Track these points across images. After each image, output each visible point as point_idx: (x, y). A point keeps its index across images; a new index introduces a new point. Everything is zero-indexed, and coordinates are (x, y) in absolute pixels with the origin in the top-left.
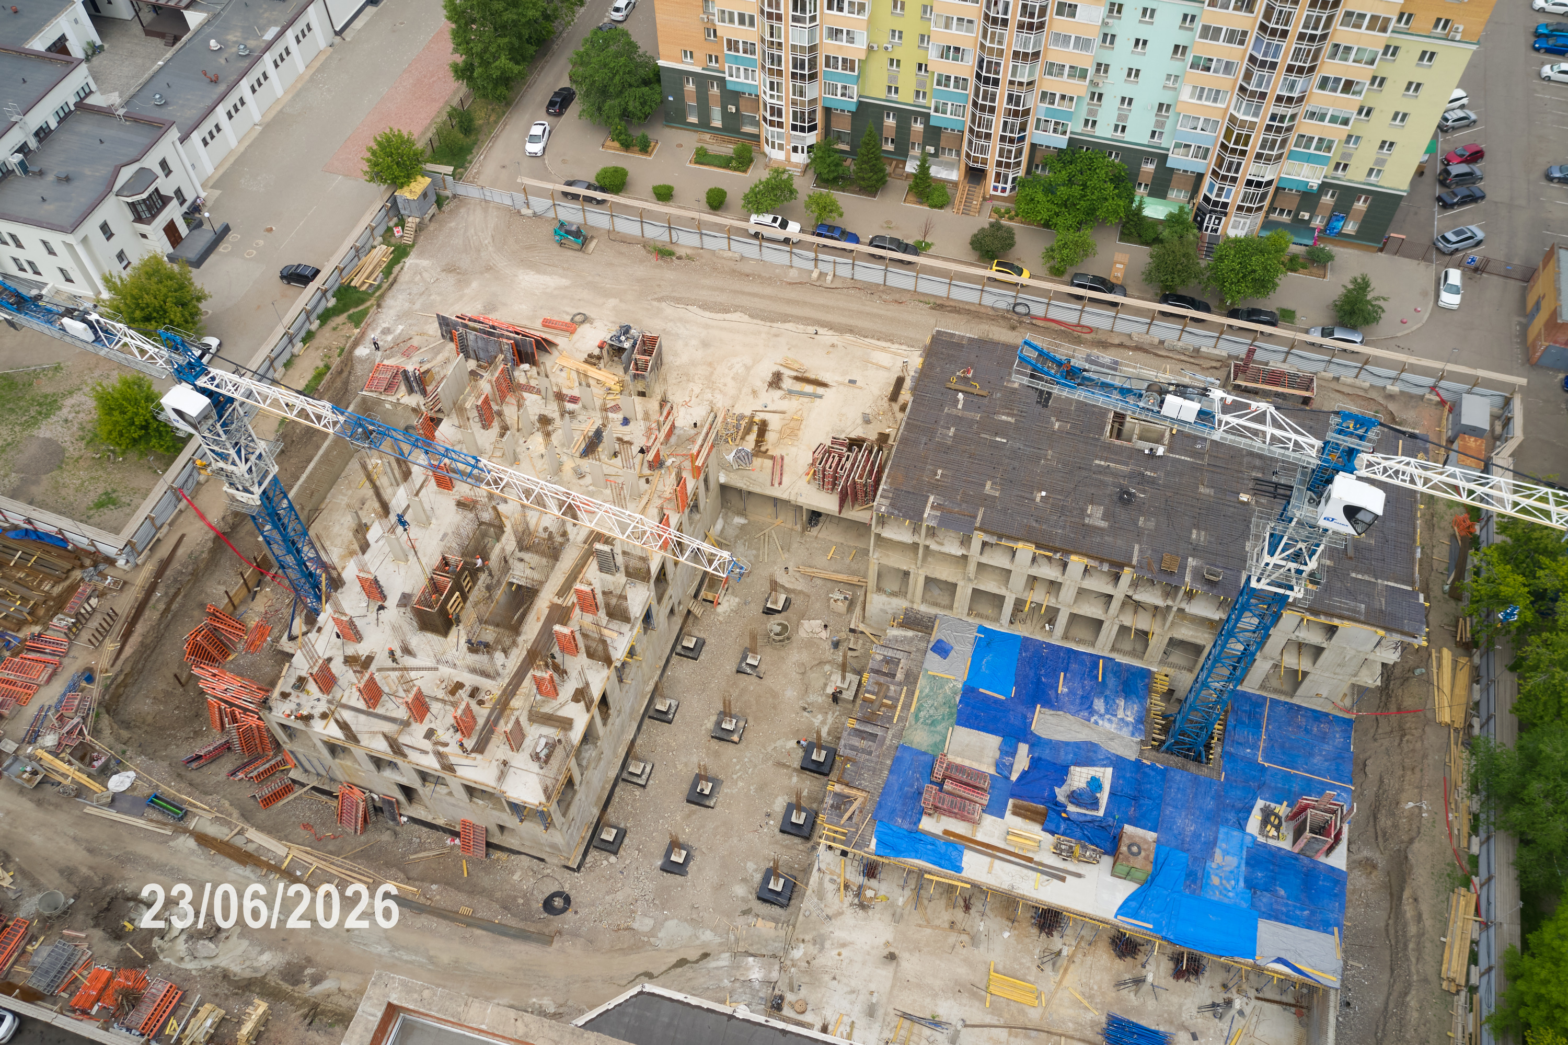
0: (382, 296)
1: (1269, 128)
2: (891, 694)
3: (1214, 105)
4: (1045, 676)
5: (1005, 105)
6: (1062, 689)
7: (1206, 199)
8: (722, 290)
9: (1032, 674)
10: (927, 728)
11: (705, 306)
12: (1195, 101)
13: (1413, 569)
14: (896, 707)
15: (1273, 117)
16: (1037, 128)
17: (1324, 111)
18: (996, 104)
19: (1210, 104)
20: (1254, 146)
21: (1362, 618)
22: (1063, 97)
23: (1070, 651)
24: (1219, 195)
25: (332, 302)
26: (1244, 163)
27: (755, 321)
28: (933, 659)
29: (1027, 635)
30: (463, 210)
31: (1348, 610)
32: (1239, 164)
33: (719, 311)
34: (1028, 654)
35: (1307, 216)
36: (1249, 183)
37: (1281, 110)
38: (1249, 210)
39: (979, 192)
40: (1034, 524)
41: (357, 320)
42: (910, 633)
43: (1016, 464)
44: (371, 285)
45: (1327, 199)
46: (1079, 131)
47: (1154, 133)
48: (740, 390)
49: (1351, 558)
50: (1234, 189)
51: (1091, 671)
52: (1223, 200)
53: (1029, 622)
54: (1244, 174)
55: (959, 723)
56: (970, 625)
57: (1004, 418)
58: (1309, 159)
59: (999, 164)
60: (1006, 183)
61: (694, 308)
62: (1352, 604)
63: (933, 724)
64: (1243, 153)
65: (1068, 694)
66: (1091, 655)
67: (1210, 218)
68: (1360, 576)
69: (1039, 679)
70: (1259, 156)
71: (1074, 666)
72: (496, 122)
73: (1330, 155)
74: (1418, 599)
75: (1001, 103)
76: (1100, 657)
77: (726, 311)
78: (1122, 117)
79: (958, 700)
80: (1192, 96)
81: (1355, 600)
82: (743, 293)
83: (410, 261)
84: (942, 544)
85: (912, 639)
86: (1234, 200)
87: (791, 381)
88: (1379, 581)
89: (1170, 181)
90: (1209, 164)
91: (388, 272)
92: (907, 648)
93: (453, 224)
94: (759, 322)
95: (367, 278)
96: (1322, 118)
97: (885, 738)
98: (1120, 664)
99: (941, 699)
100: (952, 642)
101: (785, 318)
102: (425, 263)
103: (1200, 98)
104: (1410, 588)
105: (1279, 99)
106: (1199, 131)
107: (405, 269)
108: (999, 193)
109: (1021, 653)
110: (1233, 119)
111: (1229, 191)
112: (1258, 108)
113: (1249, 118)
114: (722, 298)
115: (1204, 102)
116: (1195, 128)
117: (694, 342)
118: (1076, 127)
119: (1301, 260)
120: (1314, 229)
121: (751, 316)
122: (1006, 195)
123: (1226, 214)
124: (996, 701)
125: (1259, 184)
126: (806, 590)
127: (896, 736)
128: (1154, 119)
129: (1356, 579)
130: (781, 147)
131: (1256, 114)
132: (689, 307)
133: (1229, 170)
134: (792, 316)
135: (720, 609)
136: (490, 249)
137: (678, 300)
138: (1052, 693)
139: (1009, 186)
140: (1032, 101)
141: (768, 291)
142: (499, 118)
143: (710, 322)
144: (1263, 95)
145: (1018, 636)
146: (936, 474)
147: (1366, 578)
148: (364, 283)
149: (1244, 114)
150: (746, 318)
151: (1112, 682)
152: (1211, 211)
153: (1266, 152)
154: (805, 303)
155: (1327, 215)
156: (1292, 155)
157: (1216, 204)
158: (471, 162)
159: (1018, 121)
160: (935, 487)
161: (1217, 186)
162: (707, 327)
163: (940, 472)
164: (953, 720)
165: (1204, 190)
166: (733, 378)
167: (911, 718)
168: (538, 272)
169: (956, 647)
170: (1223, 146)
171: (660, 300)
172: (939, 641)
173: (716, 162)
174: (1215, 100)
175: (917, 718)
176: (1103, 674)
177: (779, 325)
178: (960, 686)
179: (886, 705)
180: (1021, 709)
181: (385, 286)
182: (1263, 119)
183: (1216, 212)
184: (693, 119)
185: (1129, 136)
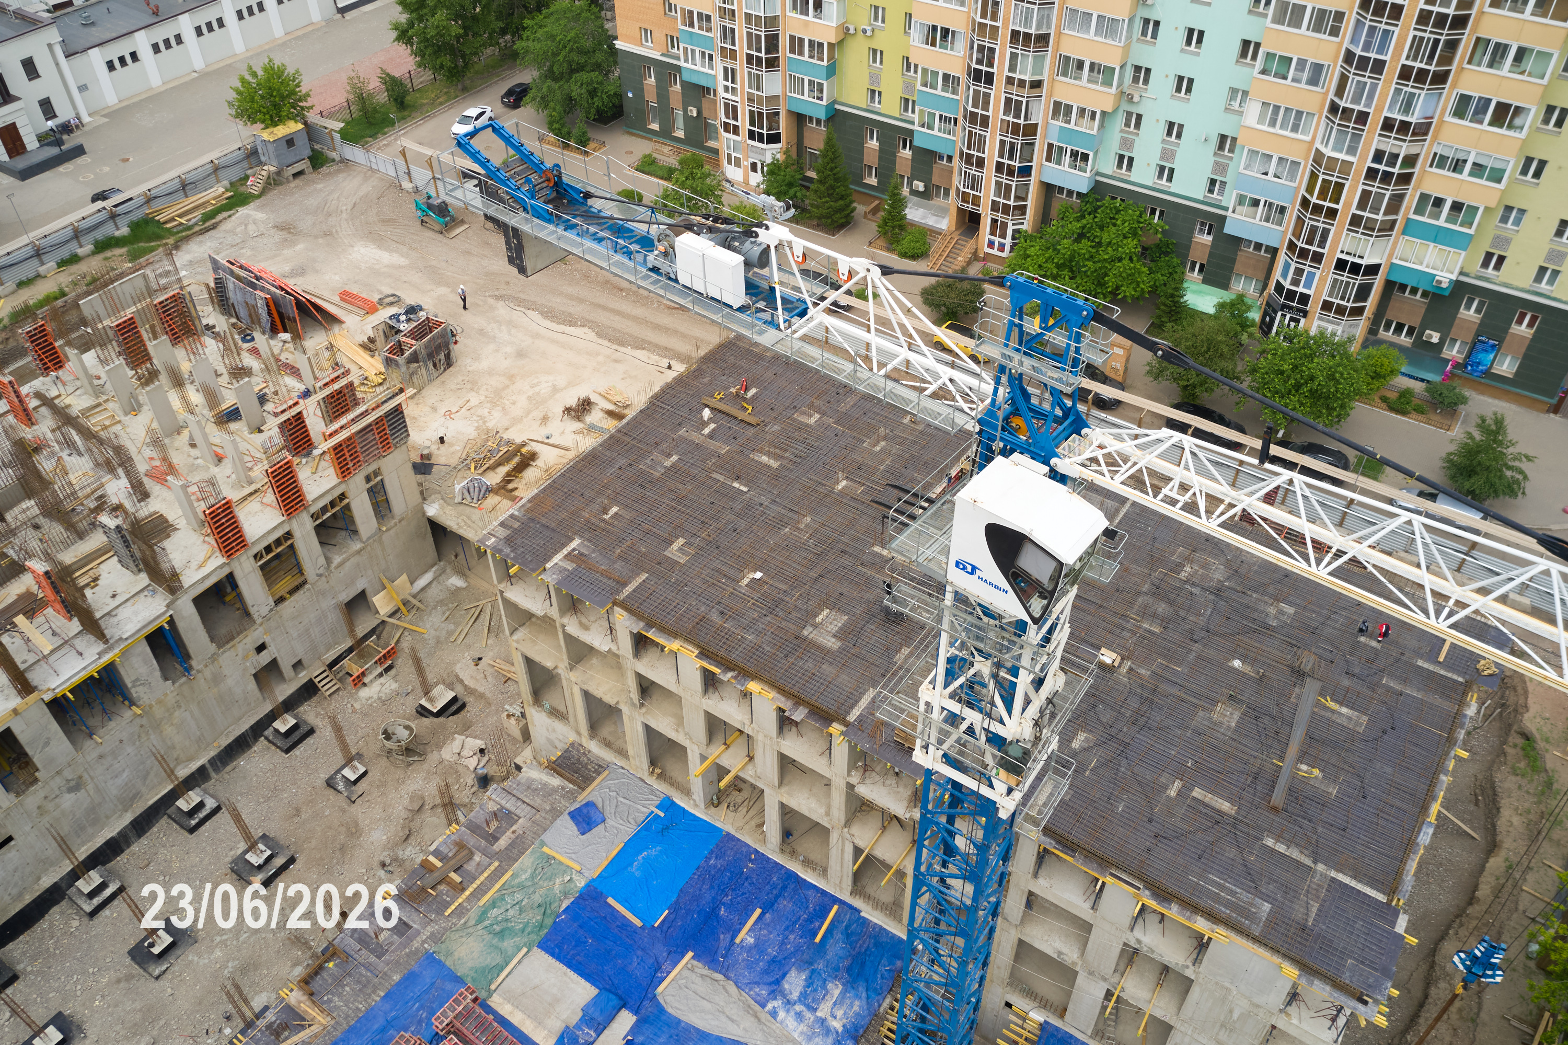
0: (187, 238)
1: (1371, 174)
2: (470, 867)
3: (1293, 135)
4: (729, 907)
5: (1001, 116)
6: (745, 936)
7: (1279, 287)
8: (581, 300)
9: (708, 897)
10: (488, 937)
11: (549, 314)
12: (1265, 128)
13: (1403, 861)
14: (464, 890)
15: (1378, 156)
16: (1049, 159)
17: (1461, 156)
18: (990, 113)
19: (1287, 133)
20: (1348, 204)
21: (1256, 931)
22: (1082, 111)
23: (792, 876)
24: (1296, 282)
25: (124, 231)
26: (1333, 229)
27: (600, 341)
28: (566, 826)
29: (733, 832)
30: (341, 176)
31: (1228, 904)
32: (1326, 233)
33: (563, 322)
34: (720, 863)
35: (1435, 338)
36: (1341, 265)
37: (1390, 145)
38: (1341, 311)
39: (970, 245)
40: (715, 617)
41: (134, 257)
42: (555, 781)
43: (742, 524)
44: (181, 224)
45: (1470, 314)
46: (1110, 173)
47: (1213, 182)
48: (528, 413)
49: (1275, 809)
50: (1318, 273)
51: (810, 920)
52: (1301, 289)
53: (743, 810)
54: (1333, 250)
55: (544, 946)
56: (652, 791)
57: (764, 459)
58: (1438, 236)
59: (995, 206)
60: (1003, 236)
61: (534, 315)
62: (1245, 896)
63: (501, 934)
64: (1332, 213)
65: (750, 949)
66: (824, 893)
67: (1284, 316)
68: (1281, 848)
69: (715, 910)
70: (1356, 221)
71: (785, 904)
72: (441, 104)
73: (1471, 231)
74: (1393, 924)
75: (996, 112)
76: (835, 900)
77: (572, 323)
78: (1168, 154)
79: (564, 906)
80: (1261, 121)
81: (1256, 891)
82: (605, 308)
83: (243, 211)
84: (586, 628)
85: (554, 790)
86: (1318, 291)
87: (601, 415)
88: (1321, 867)
89: (1233, 261)
90: (1285, 232)
91: (208, 217)
92: (537, 802)
93: (320, 186)
94: (606, 343)
95: (180, 216)
96: (1458, 166)
97: (418, 933)
98: (865, 922)
99: (537, 898)
100: (609, 811)
101: (640, 344)
102: (260, 216)
103: (1273, 123)
104: (1382, 898)
105: (1388, 125)
106: (1270, 177)
107: (233, 218)
108: (995, 252)
109: (708, 859)
110: (1319, 156)
111: (1311, 276)
112: (1356, 138)
113: (1342, 156)
114: (576, 309)
115: (1277, 130)
116: (1266, 174)
117: (509, 349)
118: (1106, 165)
119: (1415, 401)
120: (1447, 361)
121: (599, 335)
122: (1004, 255)
123: (1305, 314)
124: (626, 925)
125: (1355, 269)
126: (488, 694)
127: (435, 938)
128: (1212, 159)
129: (1273, 851)
130: (738, 163)
131: (1352, 150)
132: (530, 313)
133: (1310, 242)
134: (650, 343)
135: (364, 693)
136: (344, 215)
137: (520, 302)
138: (724, 939)
139: (1008, 242)
140: (1039, 113)
141: (639, 311)
142: (448, 100)
143: (543, 331)
144: (1363, 117)
145: (720, 830)
146: (605, 511)
147: (1295, 853)
148: (173, 219)
149: (1334, 149)
150: (591, 335)
151: (837, 949)
152: (1284, 307)
153: (1366, 214)
154: (675, 332)
155: (1469, 340)
156: (1409, 228)
157: (1291, 295)
158: (385, 134)
159: (1019, 141)
160: (591, 531)
161: (1293, 266)
162: (536, 336)
163: (615, 509)
164: (536, 938)
165: (1277, 275)
166: (529, 398)
167: (473, 915)
168: (379, 247)
169: (610, 822)
170: (1305, 203)
171: (498, 298)
172: (590, 805)
173: (660, 173)
174: (1295, 129)
175: (480, 920)
176: (829, 931)
177: (628, 350)
178: (581, 883)
179: (451, 883)
180: (660, 951)
181: (197, 228)
182: (1363, 159)
183: (1291, 308)
184: (655, 126)
185: (1176, 187)
